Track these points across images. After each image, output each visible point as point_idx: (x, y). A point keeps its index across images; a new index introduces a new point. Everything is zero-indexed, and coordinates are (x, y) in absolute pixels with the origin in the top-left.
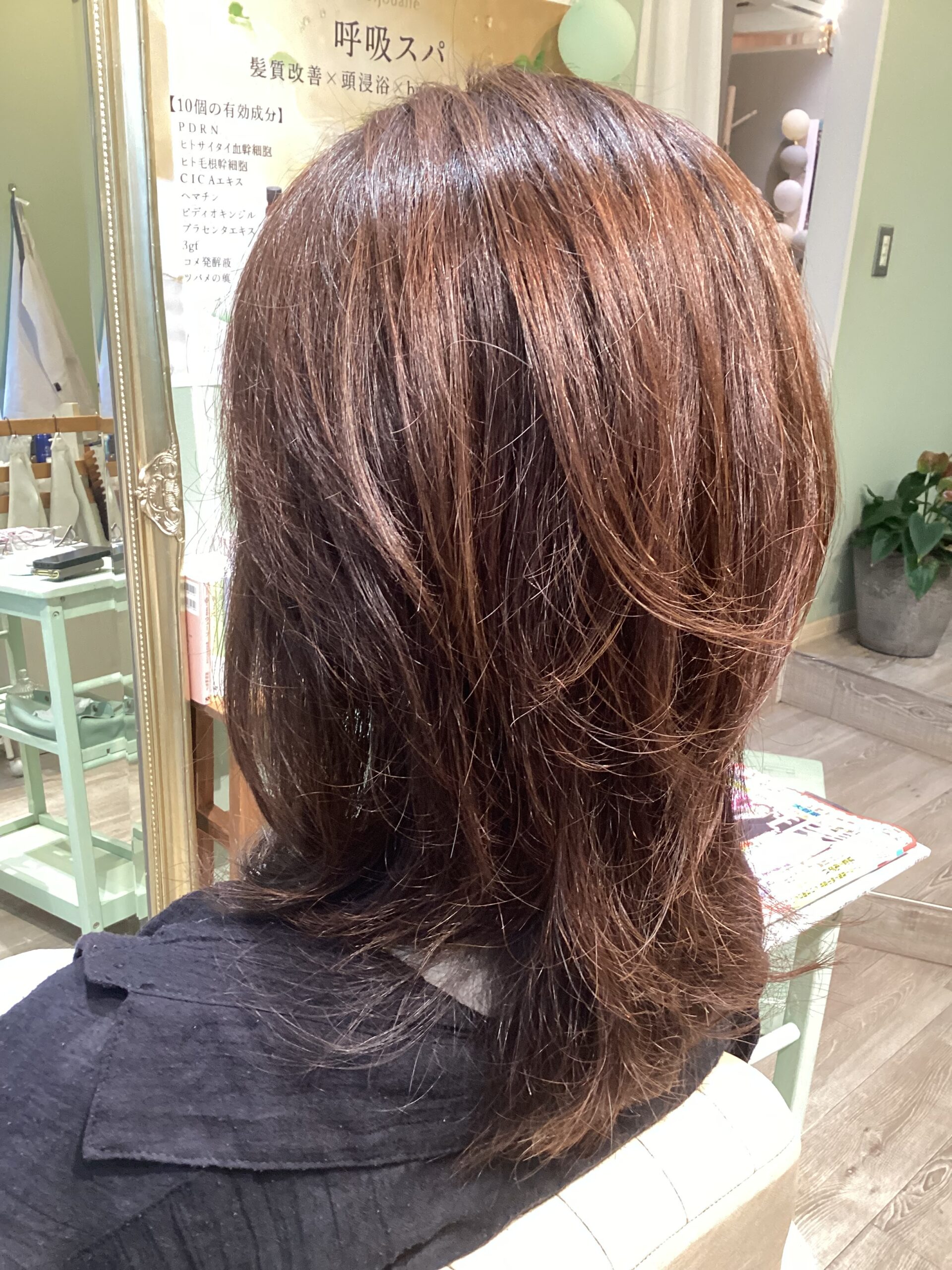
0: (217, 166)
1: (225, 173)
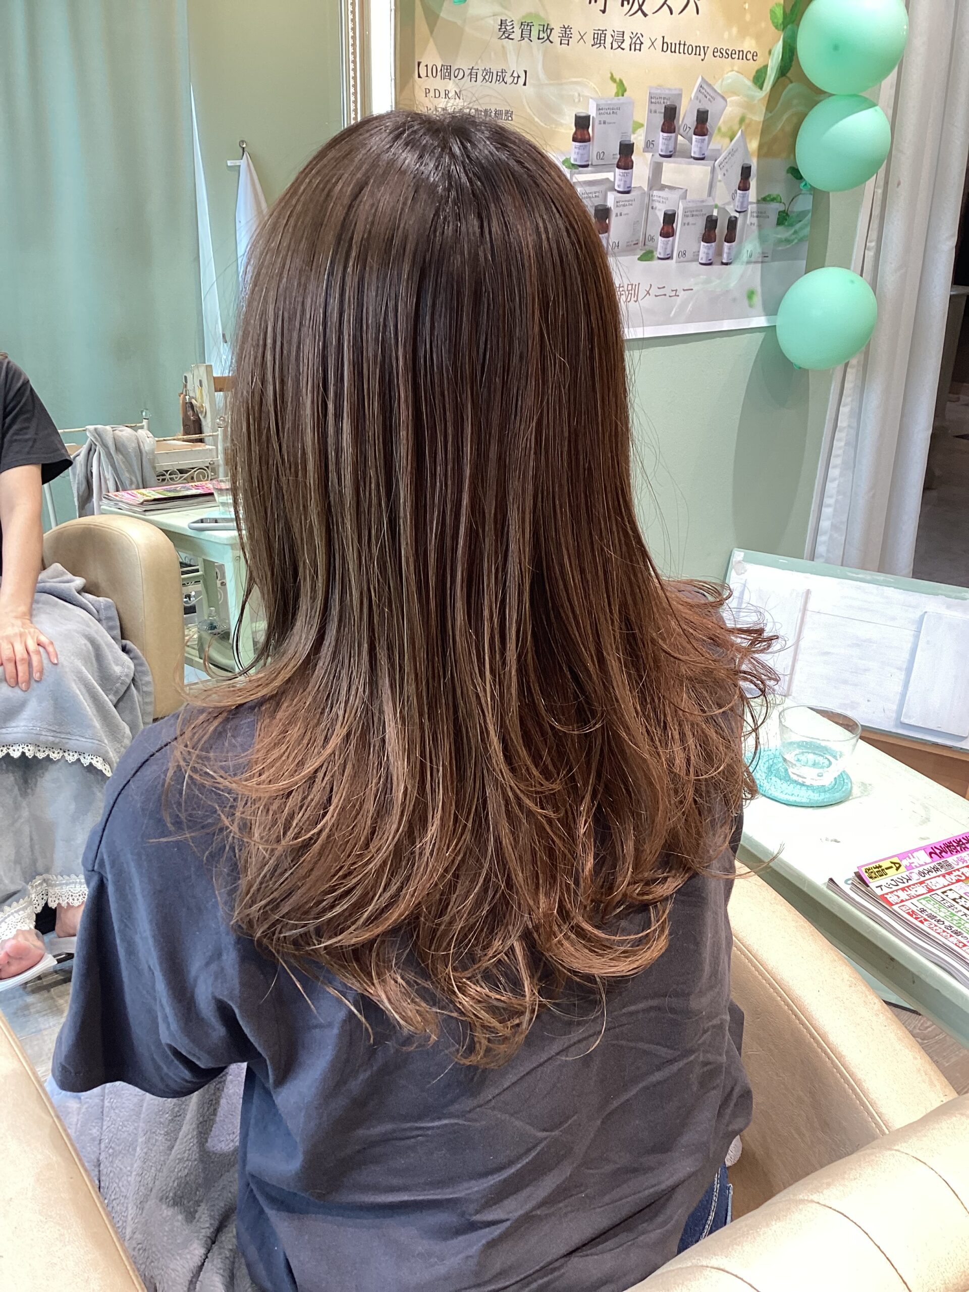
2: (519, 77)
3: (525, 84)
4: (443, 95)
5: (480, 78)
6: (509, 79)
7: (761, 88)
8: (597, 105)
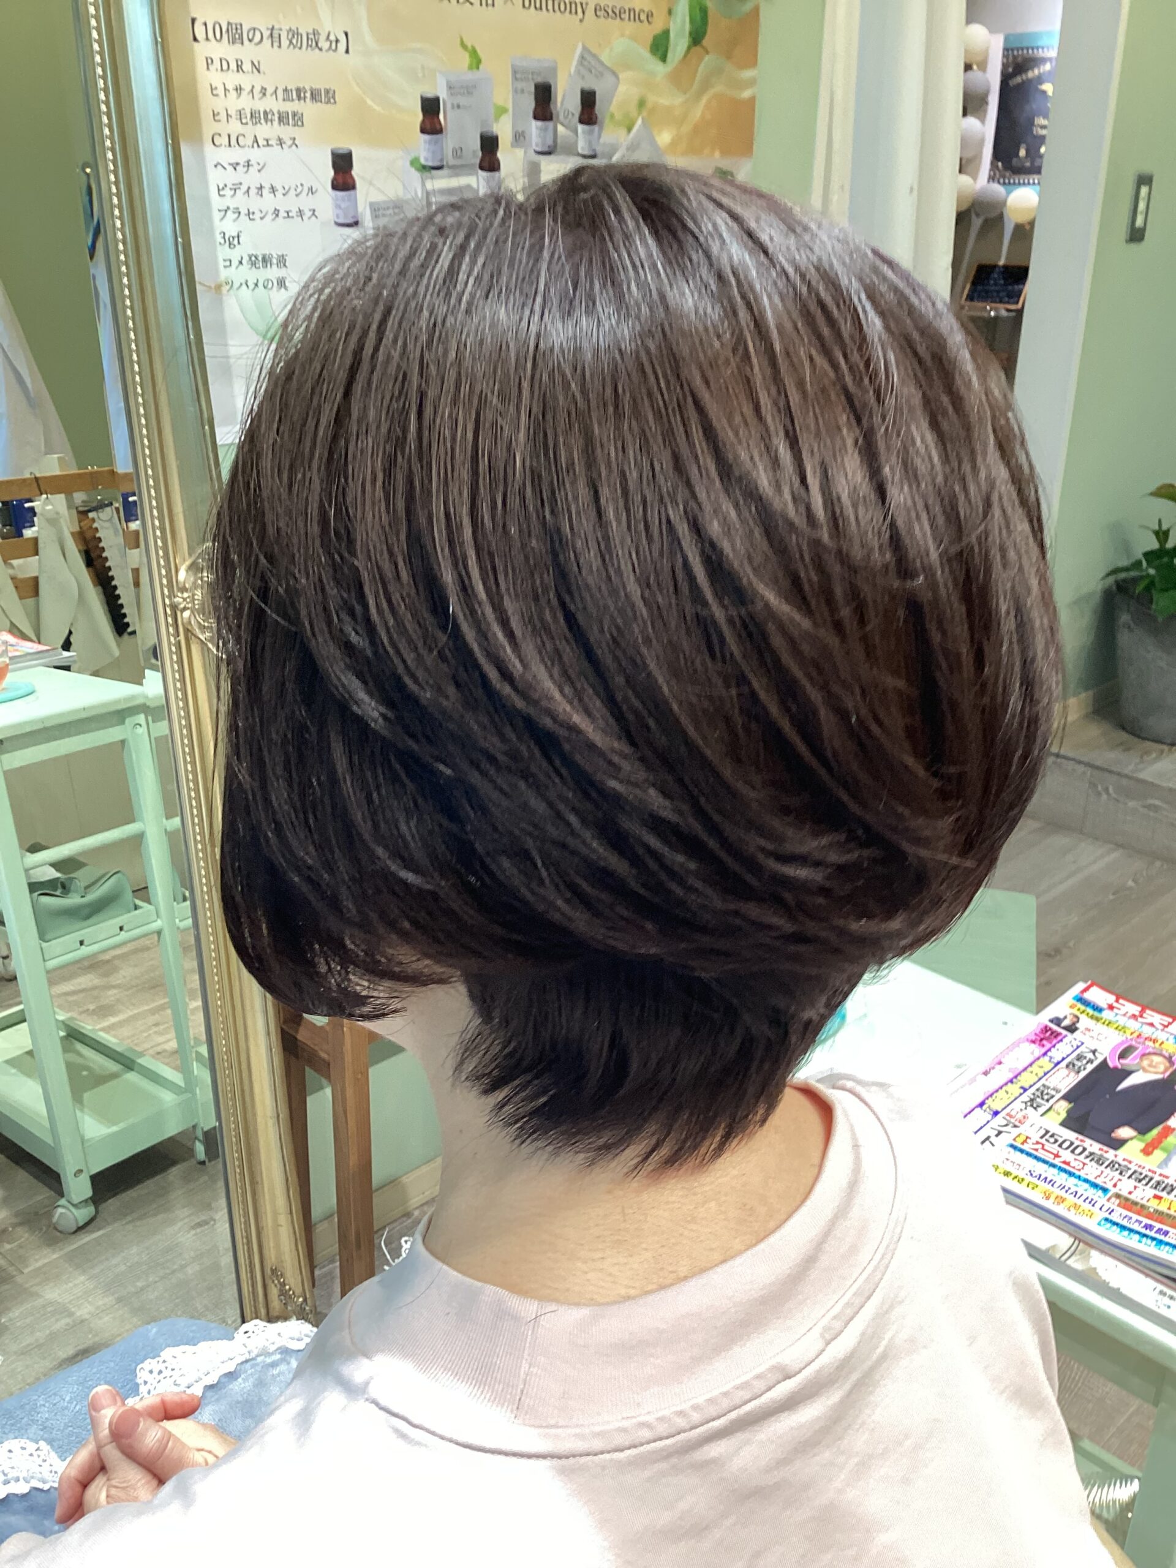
0: (263, 121)
1: (273, 130)
2: (337, 41)
3: (347, 51)
4: (233, 66)
5: (285, 42)
6: (324, 44)
7: (664, 58)
8: (448, 82)
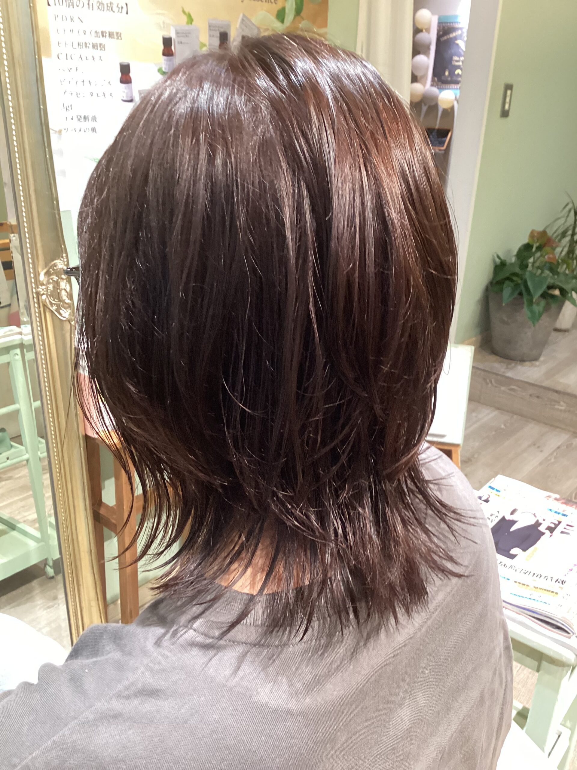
0: (84, 47)
1: (89, 52)
2: (122, 8)
3: (127, 13)
4: (69, 19)
5: (95, 7)
6: (115, 9)
7: (282, 22)
8: (176, 30)
